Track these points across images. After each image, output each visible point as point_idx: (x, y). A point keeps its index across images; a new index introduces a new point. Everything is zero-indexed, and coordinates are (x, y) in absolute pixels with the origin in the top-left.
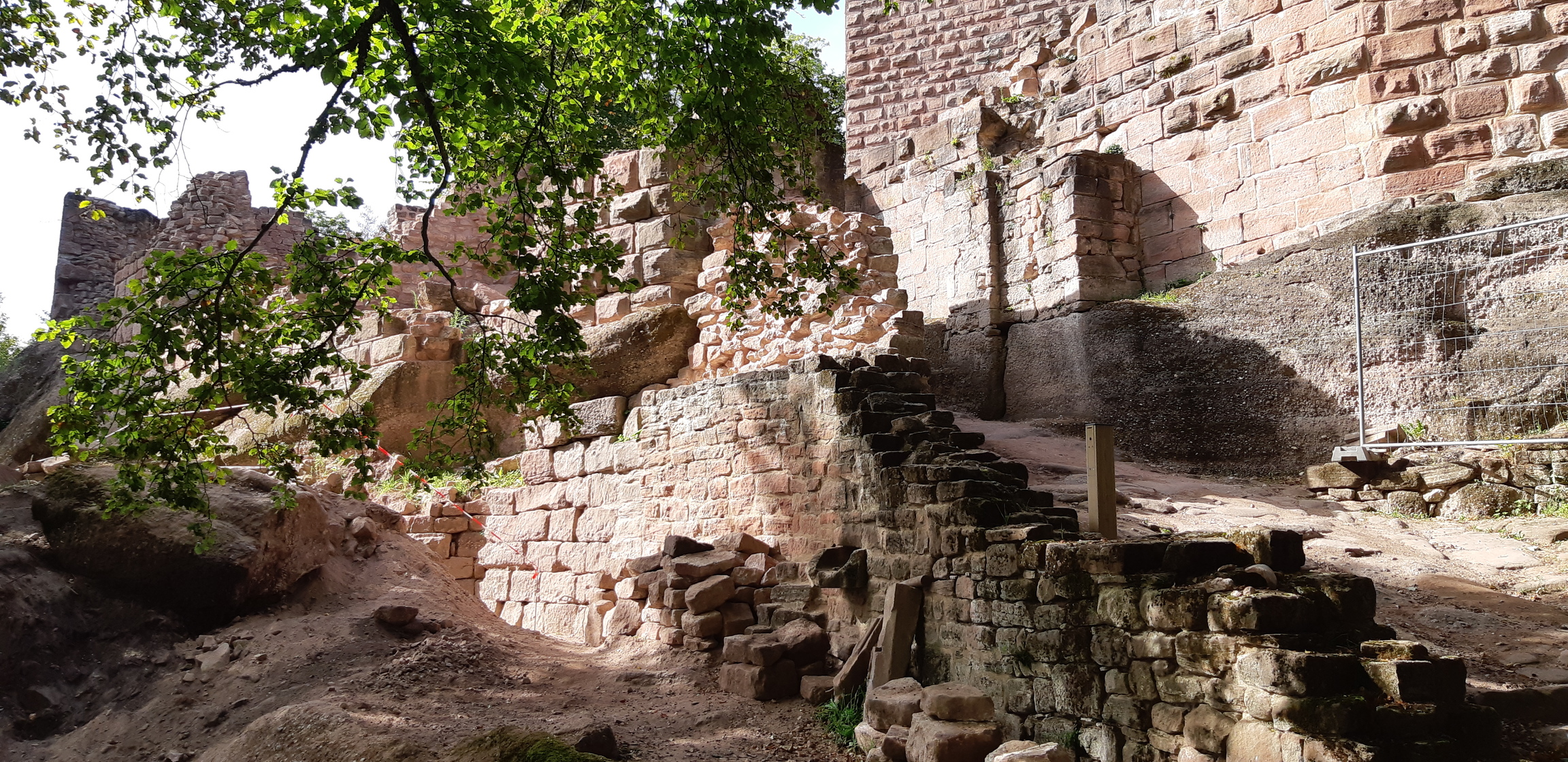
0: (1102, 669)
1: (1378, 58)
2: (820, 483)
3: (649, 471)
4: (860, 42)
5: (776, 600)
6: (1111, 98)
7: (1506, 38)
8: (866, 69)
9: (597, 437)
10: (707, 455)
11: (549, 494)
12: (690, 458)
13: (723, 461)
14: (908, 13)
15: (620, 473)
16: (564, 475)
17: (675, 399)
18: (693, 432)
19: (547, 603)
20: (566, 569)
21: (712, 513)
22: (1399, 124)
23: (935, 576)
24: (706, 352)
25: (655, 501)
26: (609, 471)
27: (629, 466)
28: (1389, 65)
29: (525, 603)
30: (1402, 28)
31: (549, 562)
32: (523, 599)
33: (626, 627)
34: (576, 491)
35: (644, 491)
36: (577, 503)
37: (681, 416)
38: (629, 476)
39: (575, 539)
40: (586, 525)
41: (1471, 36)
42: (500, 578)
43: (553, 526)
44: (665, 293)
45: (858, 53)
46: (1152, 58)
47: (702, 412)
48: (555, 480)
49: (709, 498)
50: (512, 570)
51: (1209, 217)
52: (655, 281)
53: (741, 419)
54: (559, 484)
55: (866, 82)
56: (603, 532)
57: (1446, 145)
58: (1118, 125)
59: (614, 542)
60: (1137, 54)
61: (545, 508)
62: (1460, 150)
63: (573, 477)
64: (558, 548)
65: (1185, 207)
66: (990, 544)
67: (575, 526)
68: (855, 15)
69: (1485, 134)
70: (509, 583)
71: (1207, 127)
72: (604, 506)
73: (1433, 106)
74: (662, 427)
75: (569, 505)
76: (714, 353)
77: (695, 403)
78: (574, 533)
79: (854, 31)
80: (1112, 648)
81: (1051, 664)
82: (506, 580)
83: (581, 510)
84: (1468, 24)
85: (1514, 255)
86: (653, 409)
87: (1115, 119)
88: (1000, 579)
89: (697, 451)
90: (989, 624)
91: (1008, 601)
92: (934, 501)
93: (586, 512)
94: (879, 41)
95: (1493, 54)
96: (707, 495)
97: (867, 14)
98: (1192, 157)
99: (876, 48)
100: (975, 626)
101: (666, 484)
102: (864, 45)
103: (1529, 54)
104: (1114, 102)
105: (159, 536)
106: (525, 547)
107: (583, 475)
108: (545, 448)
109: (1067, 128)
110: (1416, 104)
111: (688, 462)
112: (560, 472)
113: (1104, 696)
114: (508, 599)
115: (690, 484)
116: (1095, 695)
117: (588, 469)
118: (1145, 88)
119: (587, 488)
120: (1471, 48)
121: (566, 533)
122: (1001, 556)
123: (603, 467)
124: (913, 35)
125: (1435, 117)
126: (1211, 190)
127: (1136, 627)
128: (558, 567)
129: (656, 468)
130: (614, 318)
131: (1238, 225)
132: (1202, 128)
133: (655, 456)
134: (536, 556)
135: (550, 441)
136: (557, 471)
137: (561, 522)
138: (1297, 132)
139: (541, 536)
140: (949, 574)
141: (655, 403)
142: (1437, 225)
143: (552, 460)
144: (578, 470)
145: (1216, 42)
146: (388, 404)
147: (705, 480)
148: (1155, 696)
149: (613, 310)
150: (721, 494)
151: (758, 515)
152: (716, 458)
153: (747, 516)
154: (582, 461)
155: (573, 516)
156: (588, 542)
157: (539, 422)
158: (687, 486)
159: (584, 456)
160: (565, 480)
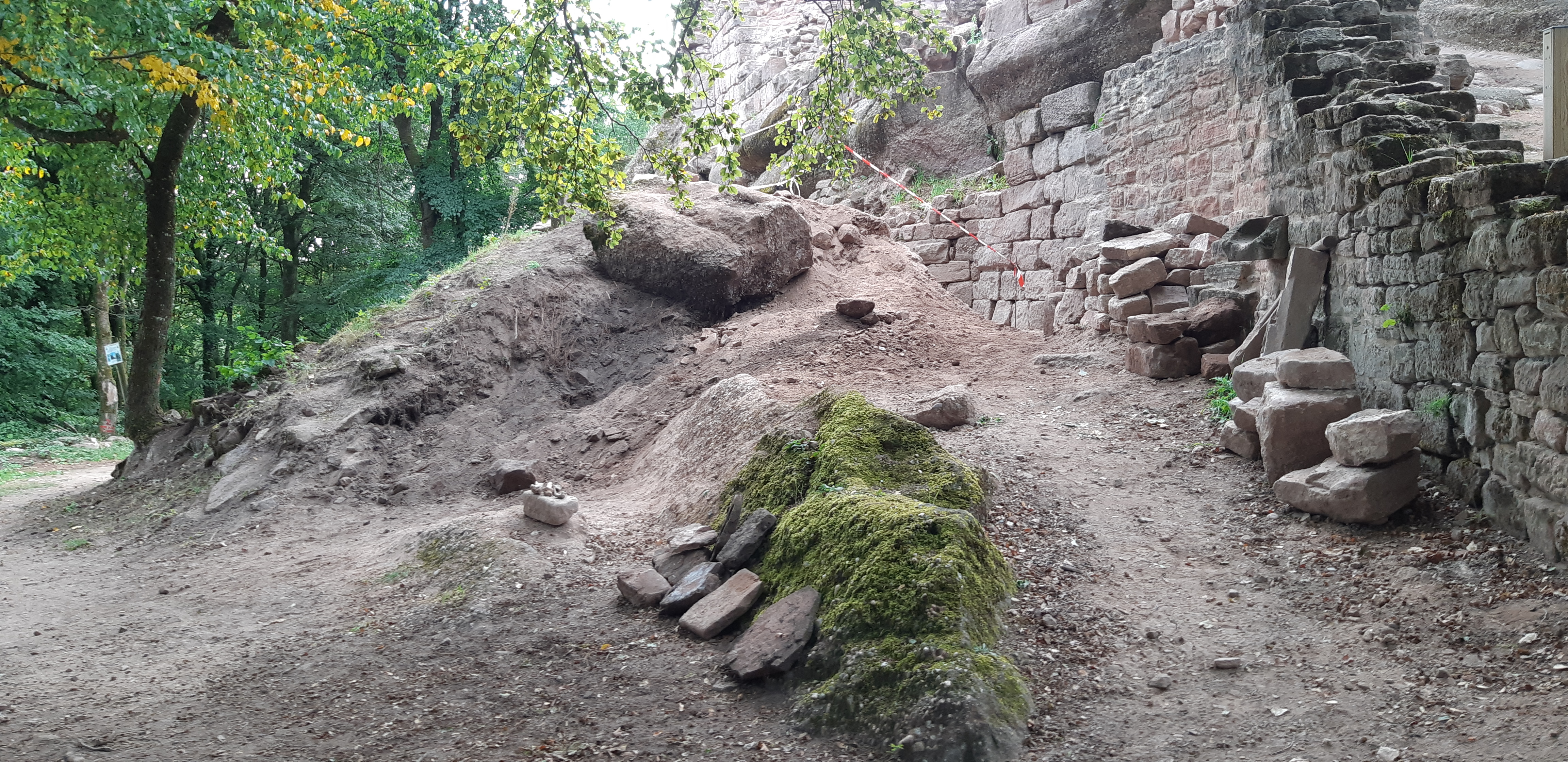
0: (1473, 323)
2: (1253, 147)
3: (1112, 159)
5: (1209, 281)
9: (1070, 128)
10: (1165, 134)
11: (1028, 195)
12: (1149, 138)
13: (1180, 138)
15: (1091, 164)
16: (1042, 172)
17: (1134, 76)
18: (1151, 110)
19: (1032, 300)
20: (1048, 267)
21: (1170, 197)
23: (1341, 236)
24: (1178, 18)
25: (1119, 190)
26: (1080, 163)
27: (1098, 155)
29: (1013, 301)
31: (1031, 259)
32: (1011, 297)
33: (1071, 316)
34: (1053, 186)
35: (1108, 181)
36: (1054, 200)
37: (1140, 94)
38: (1098, 168)
39: (1053, 236)
40: (1062, 222)
42: (992, 278)
43: (1035, 223)
47: (1159, 86)
48: (1034, 179)
49: (1168, 181)
50: (1002, 270)
53: (1196, 88)
54: (1038, 182)
56: (1077, 225)
59: (1086, 236)
61: (1026, 207)
63: (1049, 173)
64: (1038, 246)
66: (1383, 189)
67: (1052, 222)
70: (1000, 281)
72: (1077, 201)
74: (1122, 108)
76: (1186, 19)
77: (1151, 78)
78: (1052, 229)
80: (1480, 297)
81: (1429, 323)
82: (996, 280)
83: (1057, 206)
86: (1115, 90)
88: (1391, 229)
89: (1154, 130)
90: (1381, 284)
91: (1396, 254)
92: (1340, 148)
93: (1062, 207)
96: (1166, 177)
100: (1370, 288)
101: (1128, 170)
105: (669, 247)
106: (1012, 247)
107: (1058, 169)
108: (1023, 146)
111: (1146, 143)
112: (1040, 170)
113: (1474, 354)
114: (1000, 299)
115: (1150, 167)
116: (1465, 356)
117: (1062, 164)
119: (1061, 183)
121: (1043, 231)
122: (1390, 202)
123: (1075, 159)
127: (1502, 268)
128: (1041, 265)
129: (1118, 154)
133: (1117, 141)
134: (1020, 256)
135: (1026, 139)
136: (1036, 168)
137: (1041, 223)
139: (1023, 235)
140: (1350, 231)
141: (1116, 82)
143: (1030, 157)
144: (1053, 166)
147: (1164, 161)
148: (1518, 351)
150: (1180, 174)
151: (1214, 194)
152: (1173, 136)
153: (1204, 197)
154: (1055, 156)
155: (1050, 213)
156: (1064, 238)
157: (1016, 120)
158: (1148, 169)
159: (1057, 150)
160: (1043, 177)
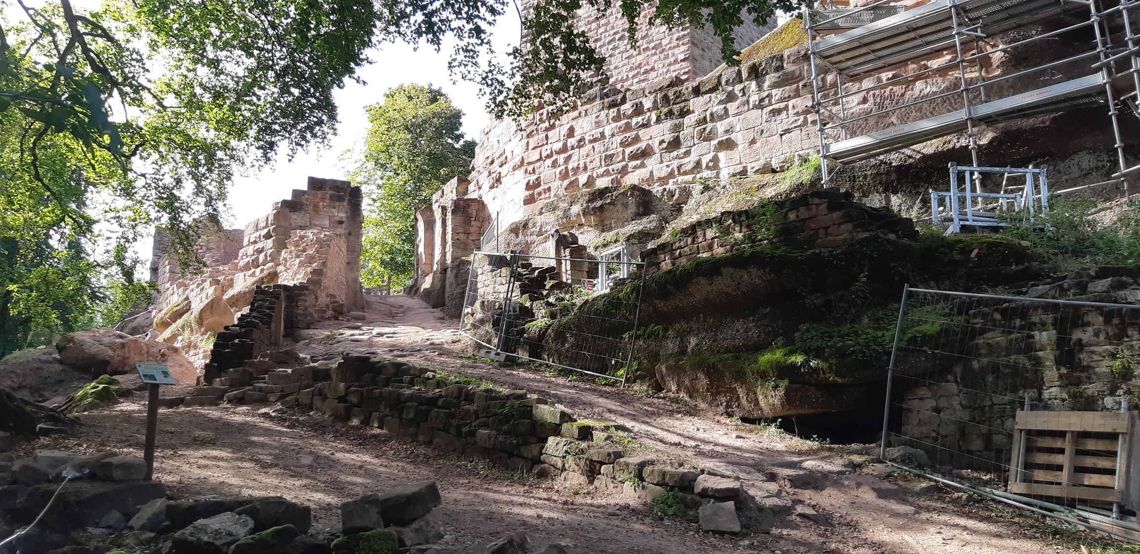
1: (526, 162)
6: (480, 174)
7: (558, 153)
22: (528, 187)
28: (529, 164)
41: (549, 152)
44: (273, 266)
46: (488, 158)
57: (540, 194)
58: (482, 185)
60: (485, 156)
62: (543, 197)
69: (549, 189)
71: (496, 187)
73: (537, 179)
84: (548, 147)
95: (553, 159)
98: (493, 199)
103: (561, 158)
110: (533, 178)
118: (486, 170)
120: (548, 157)
125: (537, 184)
138: (511, 189)
142: (525, 226)
145: (498, 155)
146: (208, 313)
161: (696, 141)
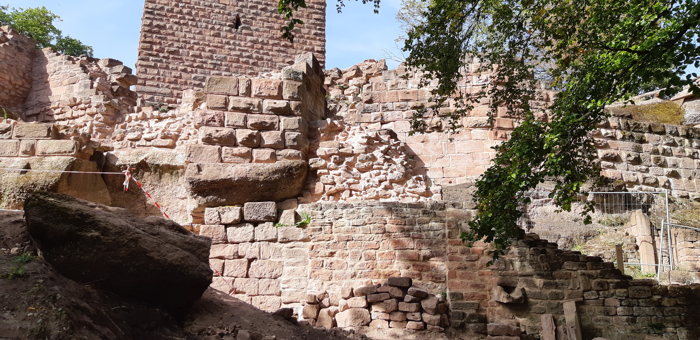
1: (496, 125)
2: (478, 258)
3: (316, 243)
4: (150, 35)
6: (388, 110)
8: (151, 49)
9: (263, 222)
10: (363, 238)
11: (222, 251)
12: (350, 239)
13: (373, 242)
14: (177, 30)
15: (282, 243)
16: (236, 241)
17: (335, 208)
18: (351, 227)
21: (365, 267)
23: (586, 298)
24: (324, 187)
25: (321, 259)
26: (274, 241)
27: (290, 239)
28: (499, 128)
30: (503, 117)
33: (363, 322)
34: (248, 250)
35: (311, 253)
36: (249, 256)
37: (342, 218)
38: (292, 244)
39: (247, 276)
43: (229, 268)
44: (298, 154)
45: (148, 39)
46: (407, 100)
47: (358, 218)
48: (227, 242)
49: (363, 259)
51: (430, 166)
52: (292, 147)
53: (387, 224)
54: (232, 245)
55: (151, 55)
56: (274, 273)
58: (390, 122)
59: (283, 279)
60: (400, 97)
61: (221, 258)
63: (244, 242)
64: (234, 281)
65: (419, 160)
66: (631, 286)
67: (247, 269)
68: (149, 22)
71: (429, 132)
72: (272, 260)
75: (240, 257)
76: (329, 189)
78: (247, 273)
79: (147, 28)
81: (676, 328)
83: (250, 261)
85: (540, 200)
86: (320, 212)
87: (389, 119)
88: (638, 298)
89: (356, 236)
90: (631, 315)
91: (646, 307)
92: (586, 269)
93: (257, 261)
94: (160, 38)
96: (361, 258)
97: (155, 23)
98: (423, 142)
99: (158, 41)
100: (620, 317)
101: (330, 251)
102: (151, 37)
104: (389, 113)
107: (253, 241)
108: (221, 224)
109: (367, 117)
111: (348, 241)
112: (233, 239)
115: (348, 251)
117: (257, 239)
118: (403, 111)
119: (256, 249)
121: (239, 273)
123: (270, 238)
124: (178, 41)
126: (431, 156)
129: (323, 243)
130: (267, 161)
131: (441, 171)
132: (427, 132)
133: (322, 236)
135: (227, 221)
136: (229, 238)
137: (235, 268)
138: (466, 143)
139: (218, 274)
140: (599, 297)
141: (321, 209)
143: (226, 231)
144: (250, 238)
147: (361, 250)
149: (267, 157)
150: (371, 258)
151: (398, 270)
152: (369, 240)
153: (390, 270)
154: (252, 234)
155: (247, 263)
156: (260, 278)
157: (220, 209)
158: (346, 252)
159: (254, 231)
160: (238, 243)
161: (653, 164)
